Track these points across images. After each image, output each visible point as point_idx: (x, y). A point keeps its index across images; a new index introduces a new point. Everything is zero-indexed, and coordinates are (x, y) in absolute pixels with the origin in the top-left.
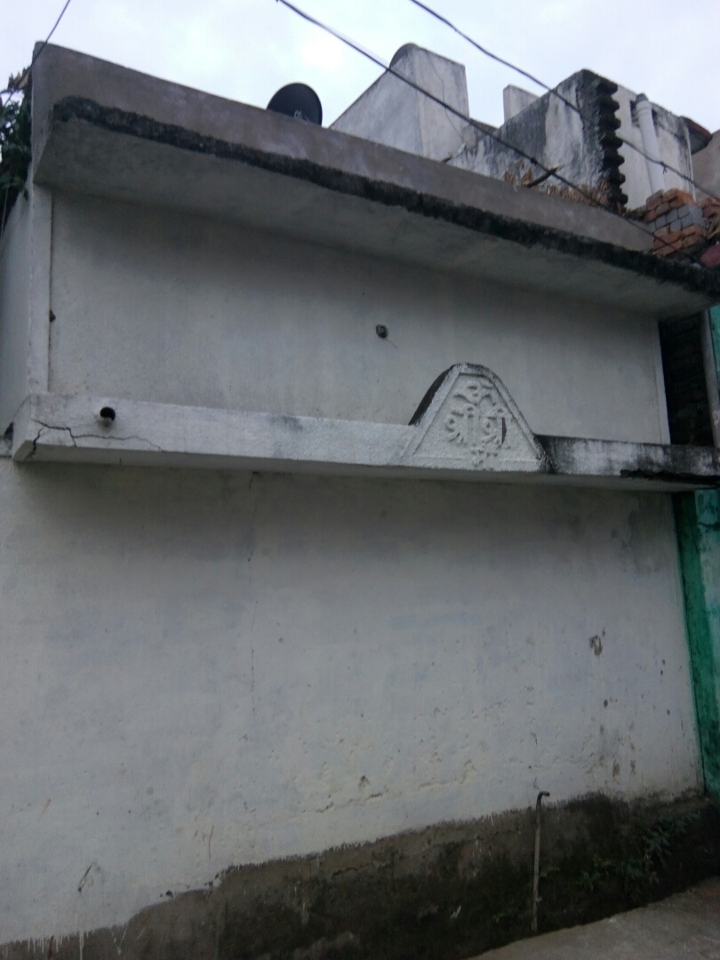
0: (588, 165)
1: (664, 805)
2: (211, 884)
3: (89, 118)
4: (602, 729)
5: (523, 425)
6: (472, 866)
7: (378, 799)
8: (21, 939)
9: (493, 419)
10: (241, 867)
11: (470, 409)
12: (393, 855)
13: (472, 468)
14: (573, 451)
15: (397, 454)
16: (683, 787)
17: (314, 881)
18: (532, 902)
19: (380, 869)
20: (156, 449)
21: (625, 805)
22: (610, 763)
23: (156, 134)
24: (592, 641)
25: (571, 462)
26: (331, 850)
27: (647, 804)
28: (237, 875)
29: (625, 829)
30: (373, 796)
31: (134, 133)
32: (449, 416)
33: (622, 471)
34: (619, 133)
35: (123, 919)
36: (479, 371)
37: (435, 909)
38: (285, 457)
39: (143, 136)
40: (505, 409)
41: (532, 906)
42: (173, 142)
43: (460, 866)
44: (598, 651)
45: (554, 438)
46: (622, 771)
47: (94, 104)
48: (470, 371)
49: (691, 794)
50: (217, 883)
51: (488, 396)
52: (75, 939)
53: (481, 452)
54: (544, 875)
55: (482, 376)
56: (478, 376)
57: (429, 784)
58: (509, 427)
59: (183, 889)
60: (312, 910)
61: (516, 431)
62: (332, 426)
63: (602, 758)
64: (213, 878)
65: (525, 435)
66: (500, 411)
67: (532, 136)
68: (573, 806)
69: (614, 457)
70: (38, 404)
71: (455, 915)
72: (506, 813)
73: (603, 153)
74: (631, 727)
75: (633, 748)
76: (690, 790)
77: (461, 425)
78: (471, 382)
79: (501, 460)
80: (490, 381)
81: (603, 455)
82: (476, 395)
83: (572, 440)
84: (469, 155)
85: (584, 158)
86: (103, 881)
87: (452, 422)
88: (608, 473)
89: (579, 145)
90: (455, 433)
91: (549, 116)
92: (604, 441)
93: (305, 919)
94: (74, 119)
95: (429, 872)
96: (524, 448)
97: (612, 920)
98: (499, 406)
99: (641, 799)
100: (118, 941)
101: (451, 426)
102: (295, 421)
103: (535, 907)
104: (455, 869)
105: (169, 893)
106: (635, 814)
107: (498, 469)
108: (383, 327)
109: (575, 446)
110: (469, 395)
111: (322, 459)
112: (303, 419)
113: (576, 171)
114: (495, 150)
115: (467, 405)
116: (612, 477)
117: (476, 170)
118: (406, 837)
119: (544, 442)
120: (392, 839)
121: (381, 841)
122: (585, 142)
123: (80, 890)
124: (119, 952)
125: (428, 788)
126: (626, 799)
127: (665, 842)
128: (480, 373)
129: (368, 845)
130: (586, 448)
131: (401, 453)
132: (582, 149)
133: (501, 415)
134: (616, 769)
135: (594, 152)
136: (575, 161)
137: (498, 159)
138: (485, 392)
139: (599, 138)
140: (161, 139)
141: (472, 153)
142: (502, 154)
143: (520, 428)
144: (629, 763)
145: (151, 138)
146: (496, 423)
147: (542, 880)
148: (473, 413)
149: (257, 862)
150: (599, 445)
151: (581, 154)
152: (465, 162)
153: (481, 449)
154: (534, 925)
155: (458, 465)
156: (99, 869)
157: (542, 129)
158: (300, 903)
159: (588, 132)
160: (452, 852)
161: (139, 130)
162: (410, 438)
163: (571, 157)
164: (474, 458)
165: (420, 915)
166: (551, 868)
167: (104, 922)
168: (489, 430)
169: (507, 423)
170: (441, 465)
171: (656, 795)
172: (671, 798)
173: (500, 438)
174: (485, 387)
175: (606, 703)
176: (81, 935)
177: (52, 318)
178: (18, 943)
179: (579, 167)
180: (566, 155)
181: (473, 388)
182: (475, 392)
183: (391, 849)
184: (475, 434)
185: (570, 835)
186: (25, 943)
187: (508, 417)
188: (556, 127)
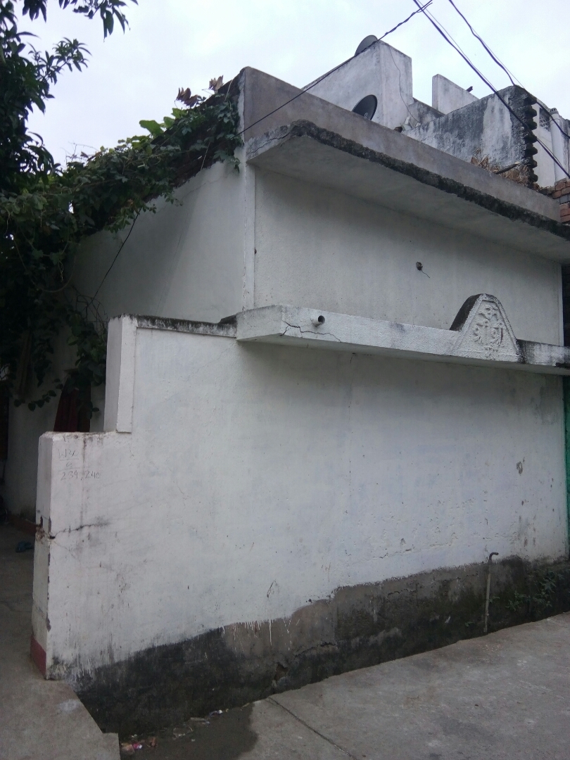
0: (513, 152)
1: (548, 565)
2: (330, 596)
3: (312, 135)
4: (520, 518)
5: (511, 333)
6: (455, 594)
7: (409, 552)
8: (241, 621)
9: (497, 329)
10: (344, 587)
11: (486, 322)
12: (417, 585)
13: (485, 358)
14: (534, 350)
15: (449, 348)
16: (559, 554)
17: (379, 598)
18: (484, 616)
19: (411, 593)
20: (338, 341)
21: (529, 563)
22: (523, 539)
23: (343, 146)
24: (518, 465)
25: (532, 357)
26: (387, 580)
27: (541, 564)
28: (343, 592)
29: (531, 577)
30: (407, 550)
31: (332, 145)
32: (476, 326)
33: (557, 364)
34: (535, 132)
35: (289, 614)
36: (492, 299)
37: (438, 617)
38: (397, 348)
39: (337, 147)
40: (503, 323)
41: (484, 618)
42: (350, 152)
43: (450, 593)
44: (520, 471)
45: (525, 342)
46: (529, 542)
47: (315, 127)
48: (487, 299)
49: (562, 559)
50: (333, 596)
51: (495, 315)
52: (267, 623)
53: (490, 349)
54: (491, 601)
55: (493, 302)
56: (491, 302)
57: (434, 545)
58: (505, 334)
59: (317, 599)
60: (379, 614)
61: (508, 337)
62: (419, 329)
63: (519, 535)
64: (330, 593)
65: (512, 339)
66: (501, 324)
67: (472, 125)
68: (504, 563)
69: (553, 354)
70: (286, 312)
71: (447, 621)
72: (471, 565)
73: (525, 146)
74: (535, 518)
75: (535, 530)
76: (561, 557)
77: (481, 332)
78: (488, 305)
79: (500, 354)
80: (497, 306)
81: (548, 354)
82: (489, 314)
83: (534, 343)
84: (421, 129)
85: (511, 147)
86: (279, 592)
87: (477, 329)
88: (549, 364)
89: (508, 138)
90: (478, 337)
91: (487, 114)
92: (549, 345)
93: (375, 619)
94: (305, 136)
95: (434, 596)
96: (511, 347)
97: (548, 620)
98: (500, 321)
99: (537, 561)
100: (287, 626)
101: (476, 332)
102: (402, 326)
103: (486, 619)
104: (447, 595)
105: (310, 600)
106: (535, 570)
107: (497, 360)
108: (420, 263)
109: (535, 347)
110: (486, 313)
111: (413, 350)
112: (406, 326)
113: (504, 155)
114: (442, 130)
115: (485, 320)
116: (551, 367)
117: (426, 142)
118: (422, 575)
119: (521, 344)
120: (416, 576)
121: (411, 577)
122: (513, 136)
123: (268, 596)
124: (288, 632)
125: (434, 547)
126: (530, 560)
127: (553, 584)
128: (492, 300)
129: (404, 578)
130: (540, 348)
131: (452, 347)
132: (510, 141)
133: (501, 326)
134: (526, 542)
135: (519, 144)
136: (503, 148)
137: (445, 137)
138: (494, 312)
139: (523, 135)
140: (344, 149)
141: (423, 129)
142: (448, 133)
143: (510, 335)
144: (532, 539)
145: (340, 149)
146: (498, 331)
147: (490, 603)
148: (488, 325)
149: (351, 585)
150: (546, 346)
151: (509, 144)
152: (418, 135)
153: (491, 347)
154: (486, 629)
155: (478, 356)
156: (277, 585)
157: (481, 121)
158: (373, 610)
159: (516, 130)
160: (446, 585)
161: (335, 143)
162: (456, 339)
163: (502, 145)
164: (486, 352)
165: (431, 620)
166: (494, 597)
167: (280, 615)
168: (495, 336)
169: (504, 331)
170: (470, 356)
171: (545, 559)
172: (552, 561)
173: (500, 341)
174: (494, 309)
175: (523, 502)
176: (270, 622)
177: (255, 252)
178: (240, 623)
179: (507, 153)
180: (498, 143)
181: (488, 309)
182: (489, 312)
183: (415, 581)
184: (488, 338)
185: (503, 579)
186: (243, 624)
187: (504, 328)
188: (492, 122)
